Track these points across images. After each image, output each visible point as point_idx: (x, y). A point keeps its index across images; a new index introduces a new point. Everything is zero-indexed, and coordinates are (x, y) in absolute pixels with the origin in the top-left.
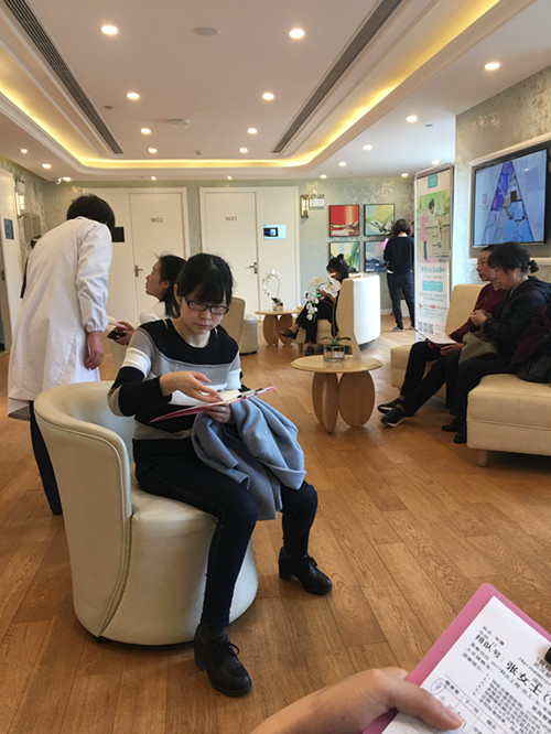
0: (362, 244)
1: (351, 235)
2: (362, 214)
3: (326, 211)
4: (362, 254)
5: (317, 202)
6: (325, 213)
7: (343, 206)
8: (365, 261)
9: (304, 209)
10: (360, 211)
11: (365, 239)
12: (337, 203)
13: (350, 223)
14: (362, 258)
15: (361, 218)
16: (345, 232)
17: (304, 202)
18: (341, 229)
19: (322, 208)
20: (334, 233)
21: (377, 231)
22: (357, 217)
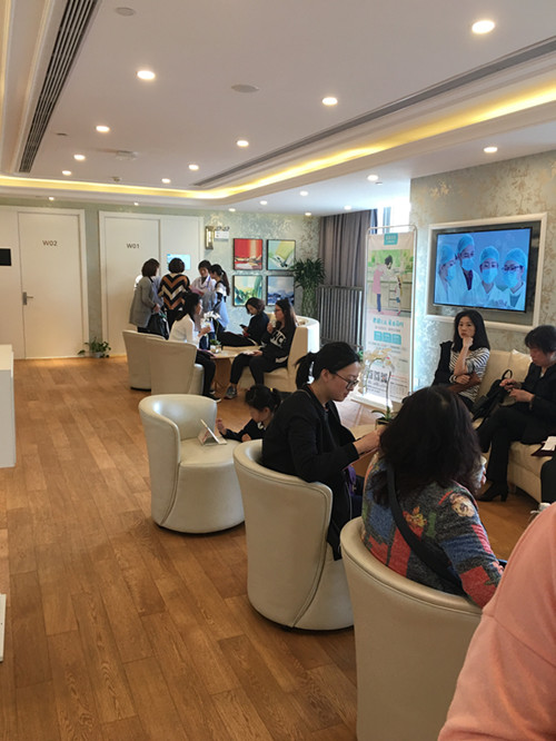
0: (264, 278)
1: (255, 269)
2: (265, 249)
3: (230, 244)
4: (264, 288)
5: (221, 234)
6: (230, 245)
7: (247, 240)
8: (267, 295)
9: (209, 240)
10: (264, 246)
11: (267, 273)
12: (241, 236)
13: (254, 257)
14: (264, 292)
15: (264, 253)
16: (248, 266)
17: (209, 233)
18: (245, 262)
19: (227, 240)
20: (238, 266)
21: (279, 266)
22: (260, 252)
